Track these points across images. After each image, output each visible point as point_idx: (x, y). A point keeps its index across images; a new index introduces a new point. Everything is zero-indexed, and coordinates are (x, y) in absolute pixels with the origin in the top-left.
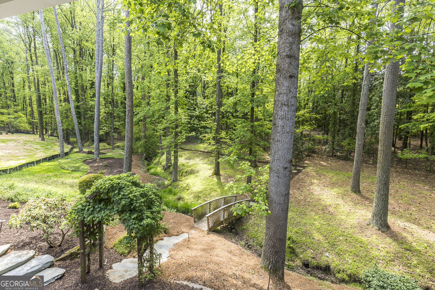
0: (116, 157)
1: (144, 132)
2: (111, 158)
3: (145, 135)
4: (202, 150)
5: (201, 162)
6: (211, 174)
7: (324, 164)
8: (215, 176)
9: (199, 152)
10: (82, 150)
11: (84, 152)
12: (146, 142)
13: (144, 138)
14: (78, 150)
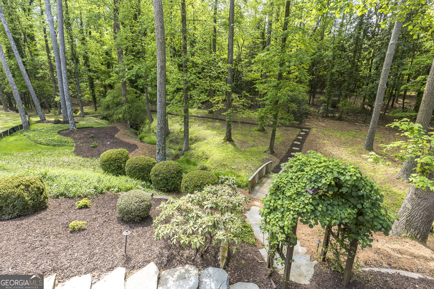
0: (94, 126)
1: (125, 96)
2: (89, 127)
3: (127, 99)
4: (194, 114)
5: (201, 128)
6: (223, 141)
7: (323, 124)
8: (228, 142)
9: (193, 117)
10: (45, 119)
11: (49, 122)
12: (130, 107)
13: (127, 102)
14: (38, 119)
